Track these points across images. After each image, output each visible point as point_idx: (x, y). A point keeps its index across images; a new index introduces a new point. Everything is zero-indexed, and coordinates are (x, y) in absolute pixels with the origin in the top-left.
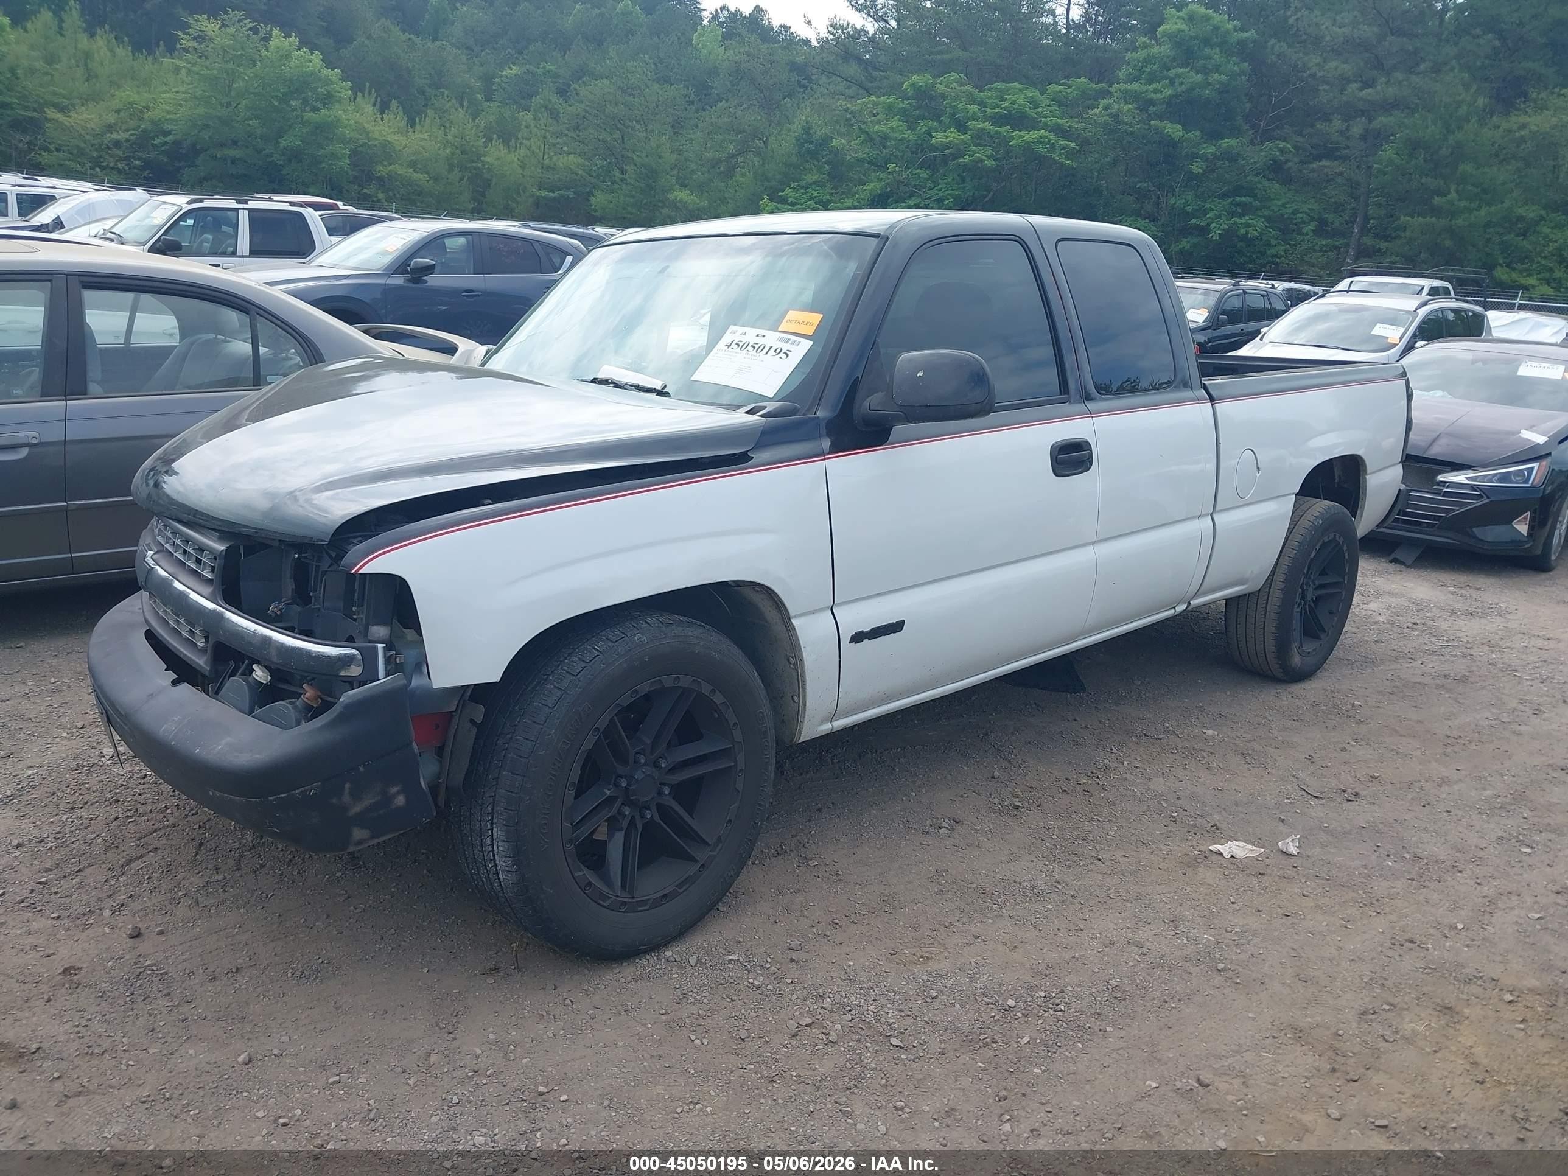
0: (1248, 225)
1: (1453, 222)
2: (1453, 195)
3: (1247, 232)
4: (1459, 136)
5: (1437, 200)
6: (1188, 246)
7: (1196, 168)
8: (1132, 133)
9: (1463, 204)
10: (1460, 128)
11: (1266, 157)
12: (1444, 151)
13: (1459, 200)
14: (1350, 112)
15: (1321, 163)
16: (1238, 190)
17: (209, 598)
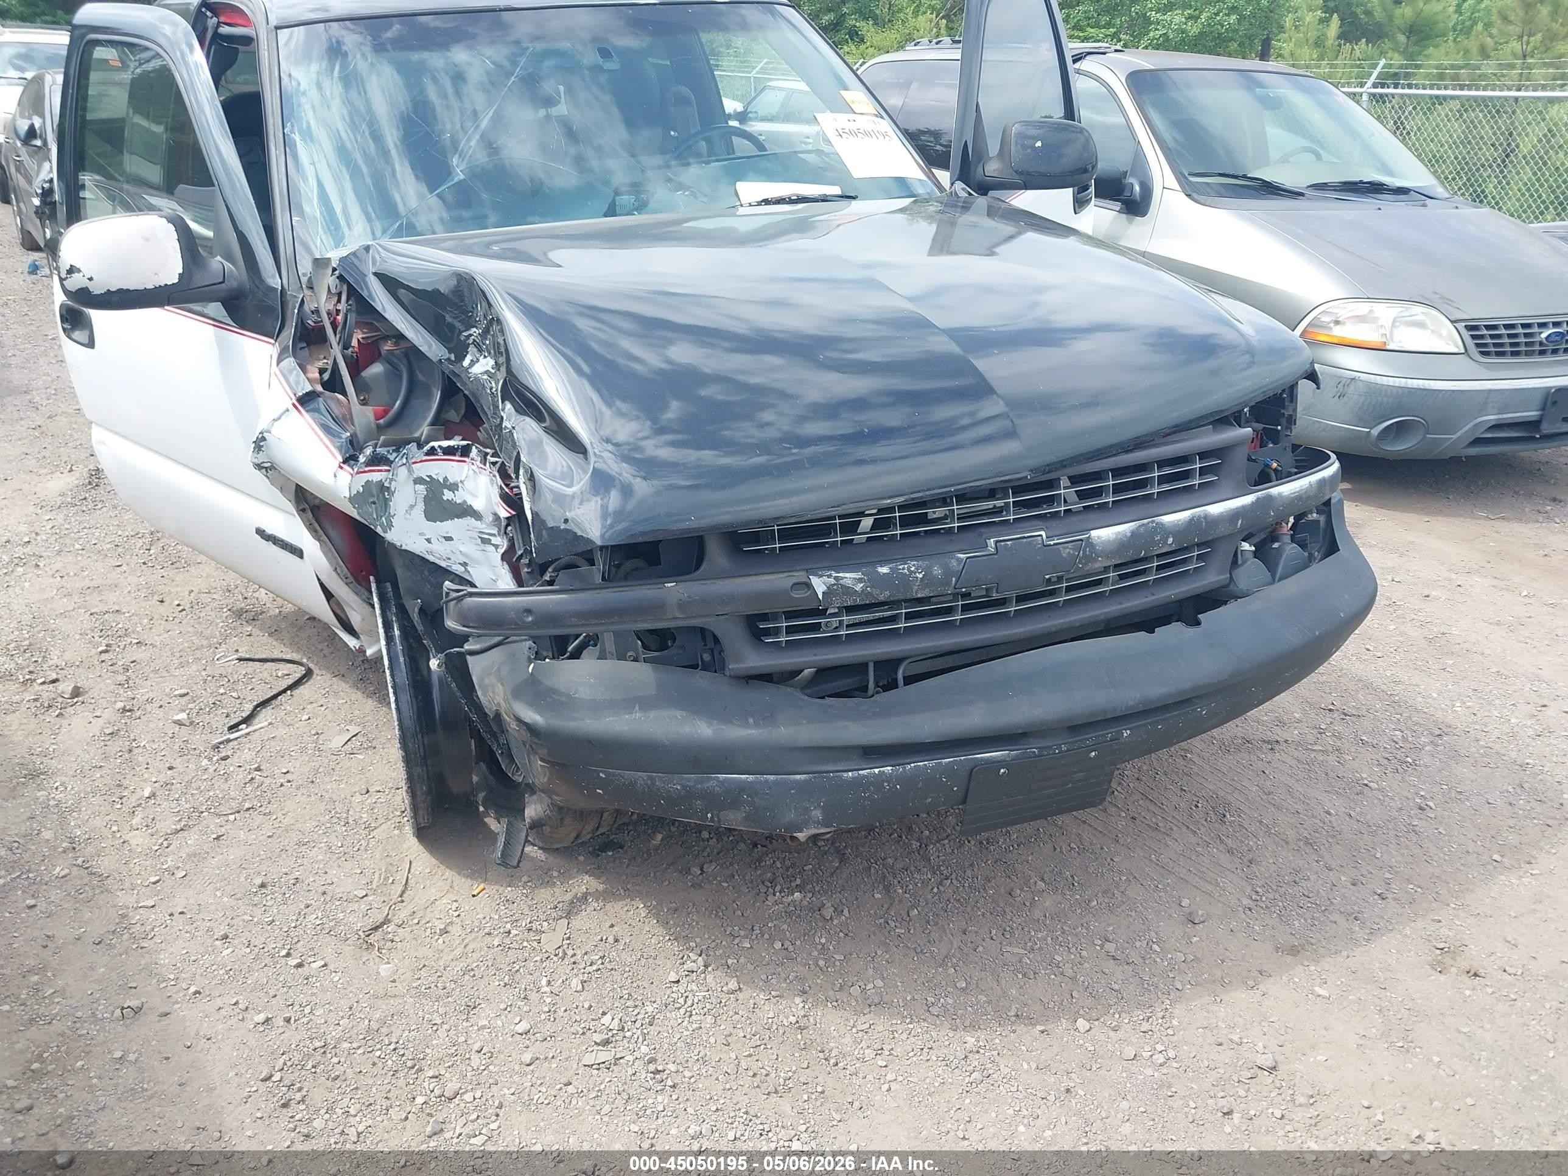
17: (1236, 495)
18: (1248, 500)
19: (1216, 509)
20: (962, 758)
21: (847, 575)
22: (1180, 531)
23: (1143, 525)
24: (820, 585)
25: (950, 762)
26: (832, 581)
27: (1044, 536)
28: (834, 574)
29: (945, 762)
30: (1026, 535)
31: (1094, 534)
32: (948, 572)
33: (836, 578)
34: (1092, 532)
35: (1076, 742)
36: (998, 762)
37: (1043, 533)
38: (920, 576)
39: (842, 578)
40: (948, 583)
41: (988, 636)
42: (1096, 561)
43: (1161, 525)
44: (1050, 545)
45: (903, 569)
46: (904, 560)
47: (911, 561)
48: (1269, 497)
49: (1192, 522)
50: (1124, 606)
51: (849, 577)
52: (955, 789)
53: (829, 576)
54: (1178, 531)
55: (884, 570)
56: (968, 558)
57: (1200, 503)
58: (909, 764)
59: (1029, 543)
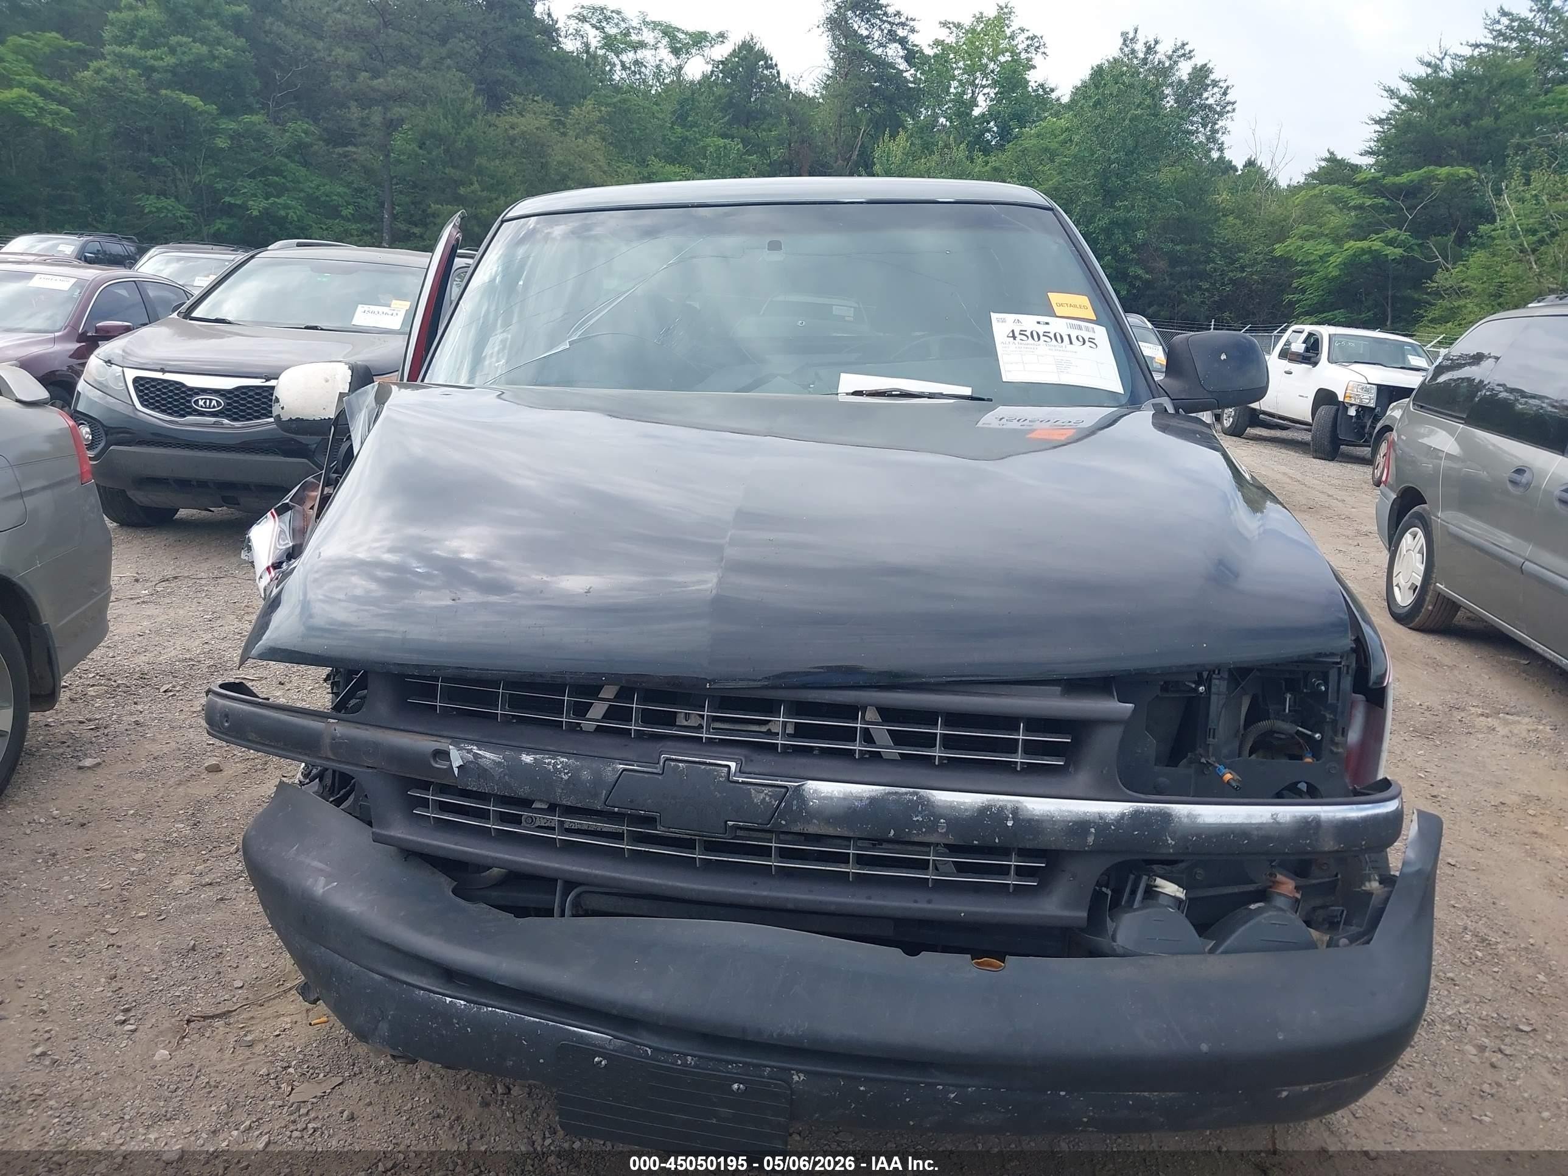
0: (286, 207)
1: (478, 211)
2: (476, 186)
3: (287, 214)
4: (470, 131)
5: (462, 191)
6: (224, 228)
7: (221, 143)
8: (136, 102)
9: (485, 194)
10: (470, 124)
11: (291, 138)
12: (459, 145)
13: (482, 191)
14: (365, 101)
15: (347, 149)
16: (264, 171)
17: (1092, 795)
18: (1113, 809)
19: (1037, 806)
20: (551, 1023)
21: (488, 755)
22: (958, 821)
23: (896, 793)
24: (457, 759)
25: (534, 1021)
26: (470, 757)
27: (733, 769)
28: (475, 749)
29: (528, 1021)
30: (708, 761)
31: (812, 786)
32: (598, 781)
33: (476, 755)
34: (810, 782)
35: (712, 1059)
36: (595, 1045)
37: (733, 765)
38: (566, 777)
39: (482, 757)
40: (596, 795)
41: (657, 881)
42: (809, 822)
43: (927, 804)
44: (737, 782)
45: (549, 764)
46: (554, 753)
47: (562, 757)
48: (1167, 817)
49: (984, 811)
50: (871, 902)
51: (488, 756)
52: (541, 1061)
53: (469, 751)
54: (957, 819)
55: (528, 759)
56: (625, 770)
57: (1018, 791)
58: (487, 1006)
59: (708, 772)
